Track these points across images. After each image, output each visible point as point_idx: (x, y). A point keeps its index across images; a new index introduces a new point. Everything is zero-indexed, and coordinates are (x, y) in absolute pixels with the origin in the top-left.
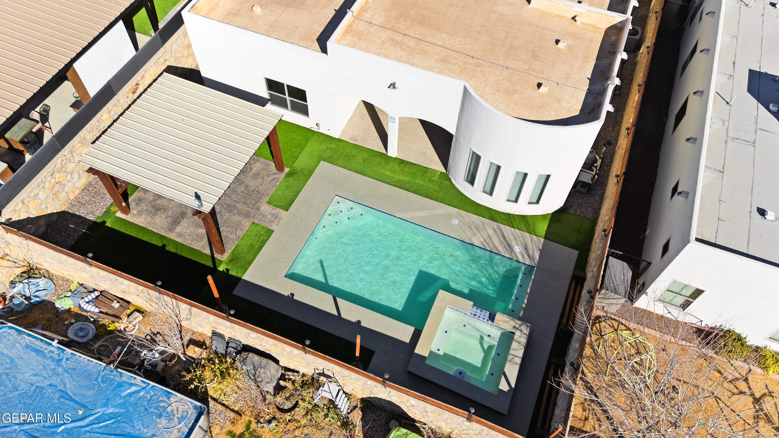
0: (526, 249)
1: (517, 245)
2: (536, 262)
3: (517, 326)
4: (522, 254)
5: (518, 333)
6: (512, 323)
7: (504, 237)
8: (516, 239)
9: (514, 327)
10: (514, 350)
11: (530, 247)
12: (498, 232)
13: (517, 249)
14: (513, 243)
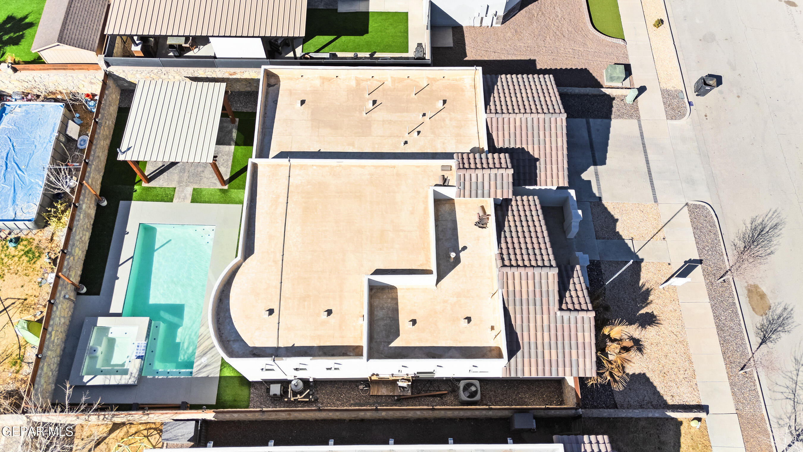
0: (206, 366)
1: (208, 359)
2: (196, 376)
3: (133, 375)
4: (200, 365)
5: (127, 377)
6: (134, 372)
8: (212, 356)
9: (132, 373)
10: (115, 378)
11: (208, 368)
13: (204, 360)
14: (208, 356)
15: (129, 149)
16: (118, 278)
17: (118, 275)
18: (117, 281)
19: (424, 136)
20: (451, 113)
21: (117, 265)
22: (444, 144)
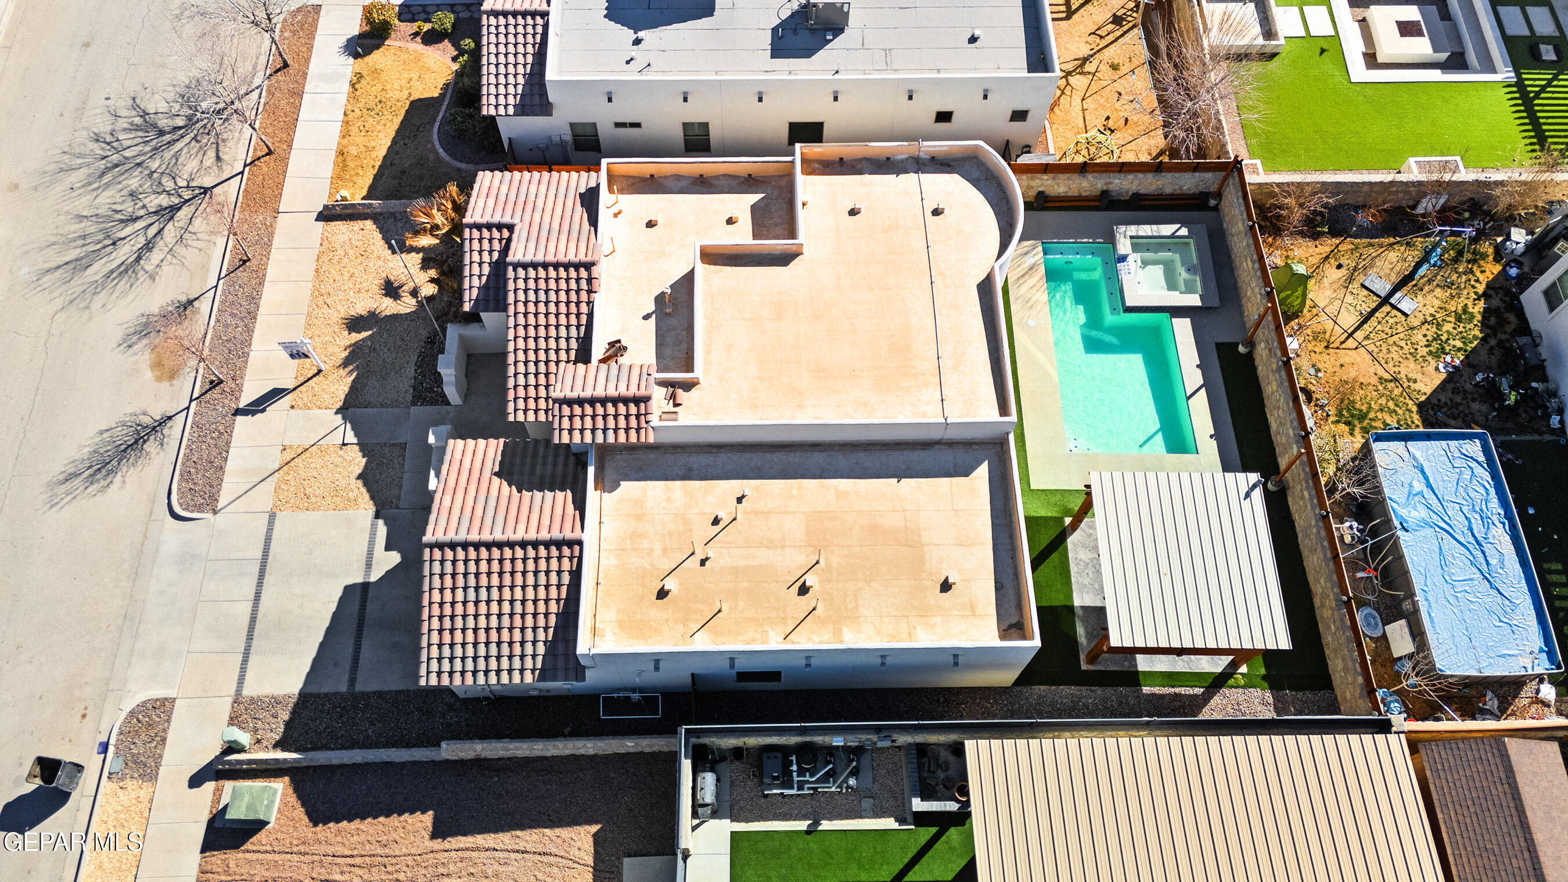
0: (1026, 254)
1: (1026, 261)
2: (1040, 244)
3: (1122, 236)
4: (1033, 258)
5: (1129, 233)
6: (1122, 240)
7: (1023, 275)
9: (1124, 238)
10: (1145, 232)
11: (1022, 251)
12: (1021, 281)
13: (1031, 261)
14: (1026, 265)
15: (1248, 495)
16: (1198, 366)
17: (1199, 372)
18: (1198, 363)
19: (704, 514)
20: (648, 567)
21: (1208, 384)
22: (669, 499)
